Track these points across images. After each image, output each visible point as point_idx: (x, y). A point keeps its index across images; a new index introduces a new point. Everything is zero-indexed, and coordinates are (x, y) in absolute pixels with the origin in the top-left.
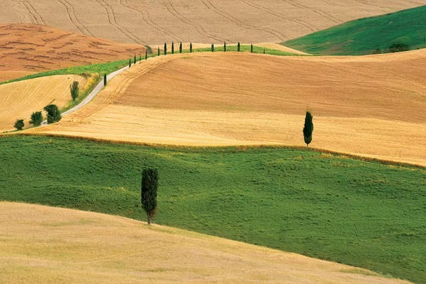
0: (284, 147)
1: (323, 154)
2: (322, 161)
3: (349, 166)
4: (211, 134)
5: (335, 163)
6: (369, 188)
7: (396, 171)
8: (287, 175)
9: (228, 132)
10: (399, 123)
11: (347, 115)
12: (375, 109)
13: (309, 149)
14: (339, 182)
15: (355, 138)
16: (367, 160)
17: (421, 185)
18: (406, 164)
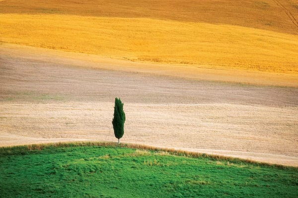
0: (89, 144)
1: (137, 151)
2: (134, 160)
3: (168, 164)
4: (10, 132)
5: (150, 161)
6: (188, 192)
7: (222, 168)
8: (84, 178)
9: (34, 128)
10: (259, 108)
11: (194, 100)
12: (230, 91)
13: (120, 146)
14: (151, 185)
15: (198, 129)
16: (195, 156)
17: (245, 186)
18: (238, 159)
